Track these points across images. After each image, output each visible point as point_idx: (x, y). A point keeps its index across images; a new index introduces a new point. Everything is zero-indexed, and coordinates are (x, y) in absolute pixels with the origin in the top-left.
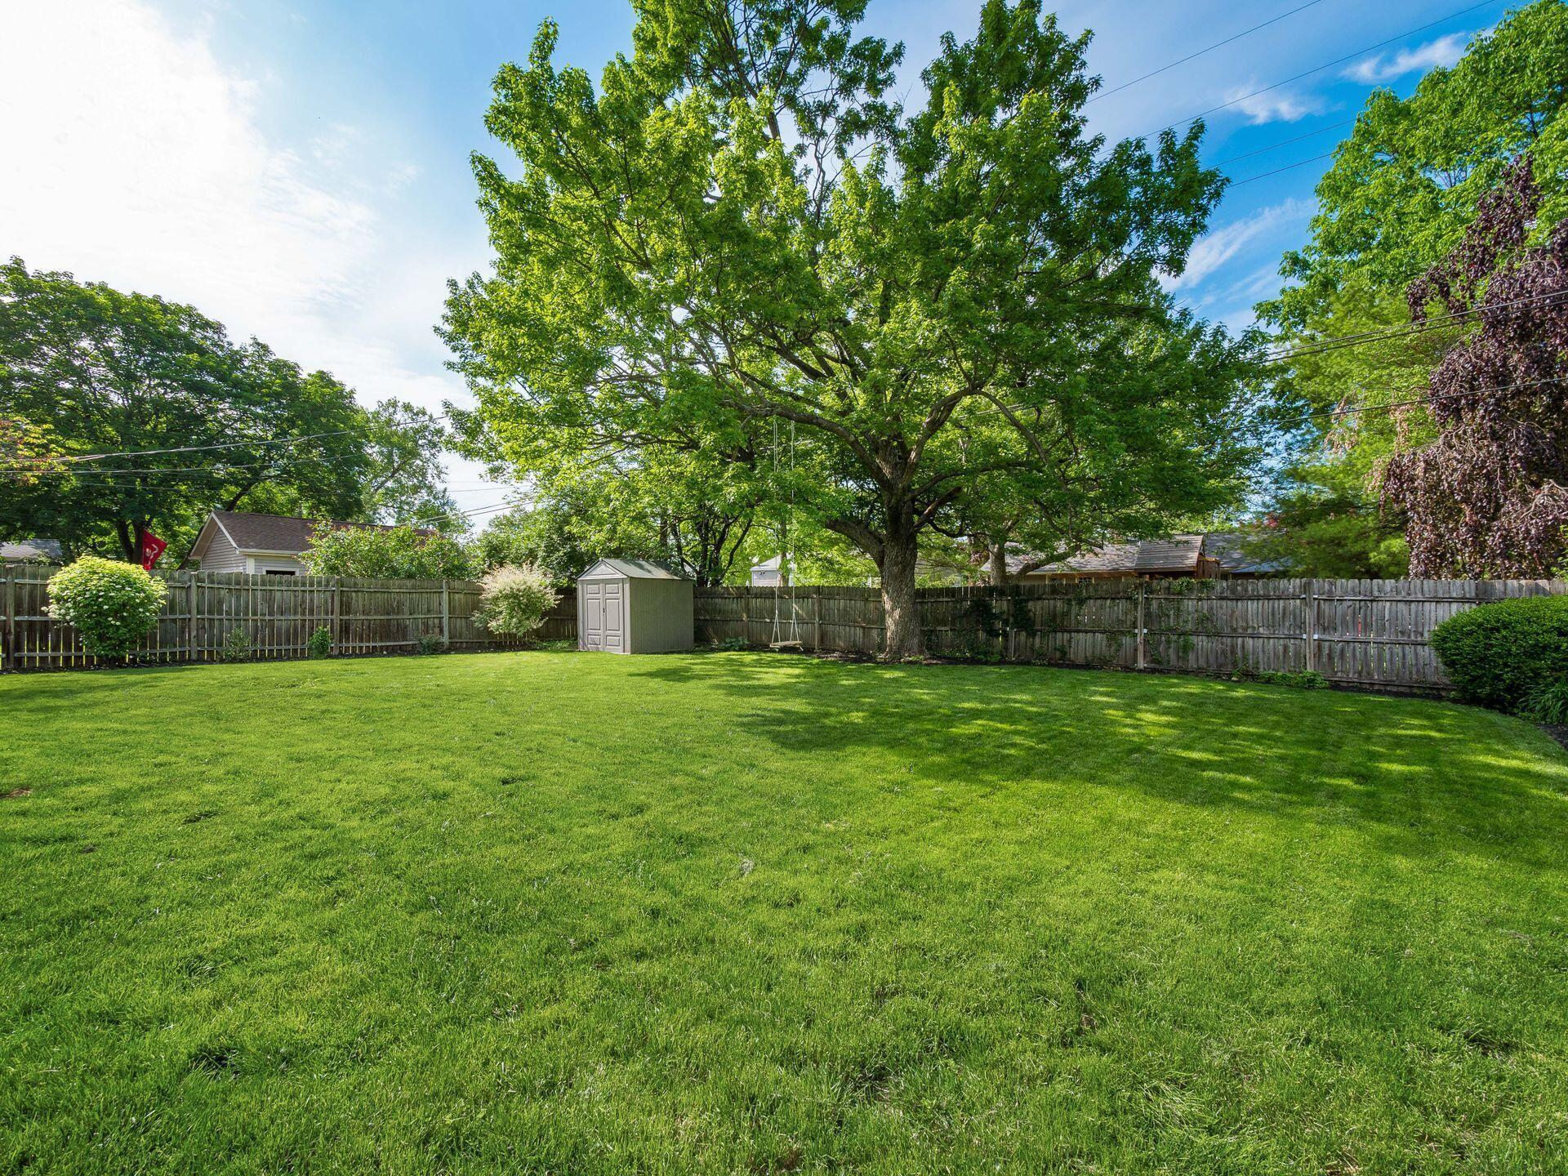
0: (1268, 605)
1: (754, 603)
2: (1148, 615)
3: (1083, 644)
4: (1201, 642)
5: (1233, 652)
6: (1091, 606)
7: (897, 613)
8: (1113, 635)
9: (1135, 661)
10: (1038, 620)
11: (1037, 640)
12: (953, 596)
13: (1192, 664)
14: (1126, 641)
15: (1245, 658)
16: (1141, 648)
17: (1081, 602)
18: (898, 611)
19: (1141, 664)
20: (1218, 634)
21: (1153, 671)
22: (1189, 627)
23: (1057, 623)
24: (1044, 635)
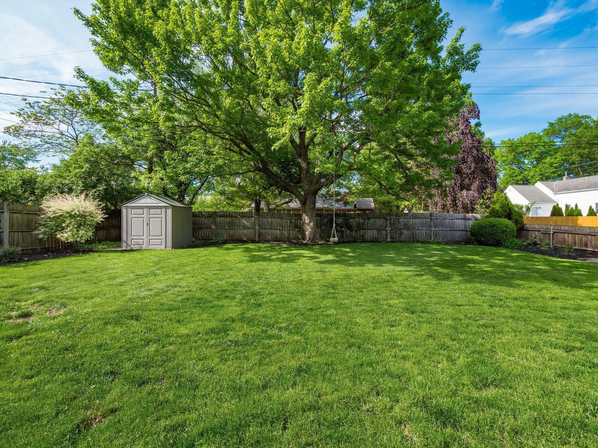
0: (422, 220)
1: (218, 219)
2: (390, 223)
3: (371, 234)
4: (405, 232)
5: (413, 234)
6: (372, 221)
7: (312, 224)
8: (379, 230)
9: (387, 238)
10: (354, 225)
11: (354, 233)
12: (320, 217)
13: (402, 239)
14: (384, 232)
15: (416, 236)
16: (389, 234)
17: (369, 219)
18: (312, 223)
19: (389, 240)
20: (409, 229)
21: (392, 242)
22: (402, 227)
23: (360, 227)
24: (356, 231)
